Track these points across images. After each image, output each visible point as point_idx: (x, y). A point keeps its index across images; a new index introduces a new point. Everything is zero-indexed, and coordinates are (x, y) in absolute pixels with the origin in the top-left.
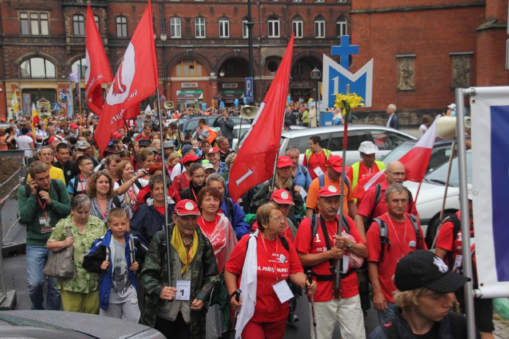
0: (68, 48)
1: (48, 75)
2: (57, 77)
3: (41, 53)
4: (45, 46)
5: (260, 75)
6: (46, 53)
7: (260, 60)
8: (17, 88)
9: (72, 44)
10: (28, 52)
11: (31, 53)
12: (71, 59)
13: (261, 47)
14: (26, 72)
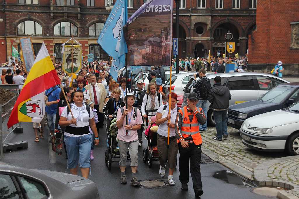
0: (52, 14)
1: (37, 33)
2: (43, 35)
3: (32, 17)
4: (35, 12)
5: (190, 36)
6: (36, 17)
7: (190, 25)
8: (15, 42)
9: (55, 11)
10: (24, 16)
11: (25, 17)
12: (54, 22)
13: (191, 16)
14: (21, 31)
